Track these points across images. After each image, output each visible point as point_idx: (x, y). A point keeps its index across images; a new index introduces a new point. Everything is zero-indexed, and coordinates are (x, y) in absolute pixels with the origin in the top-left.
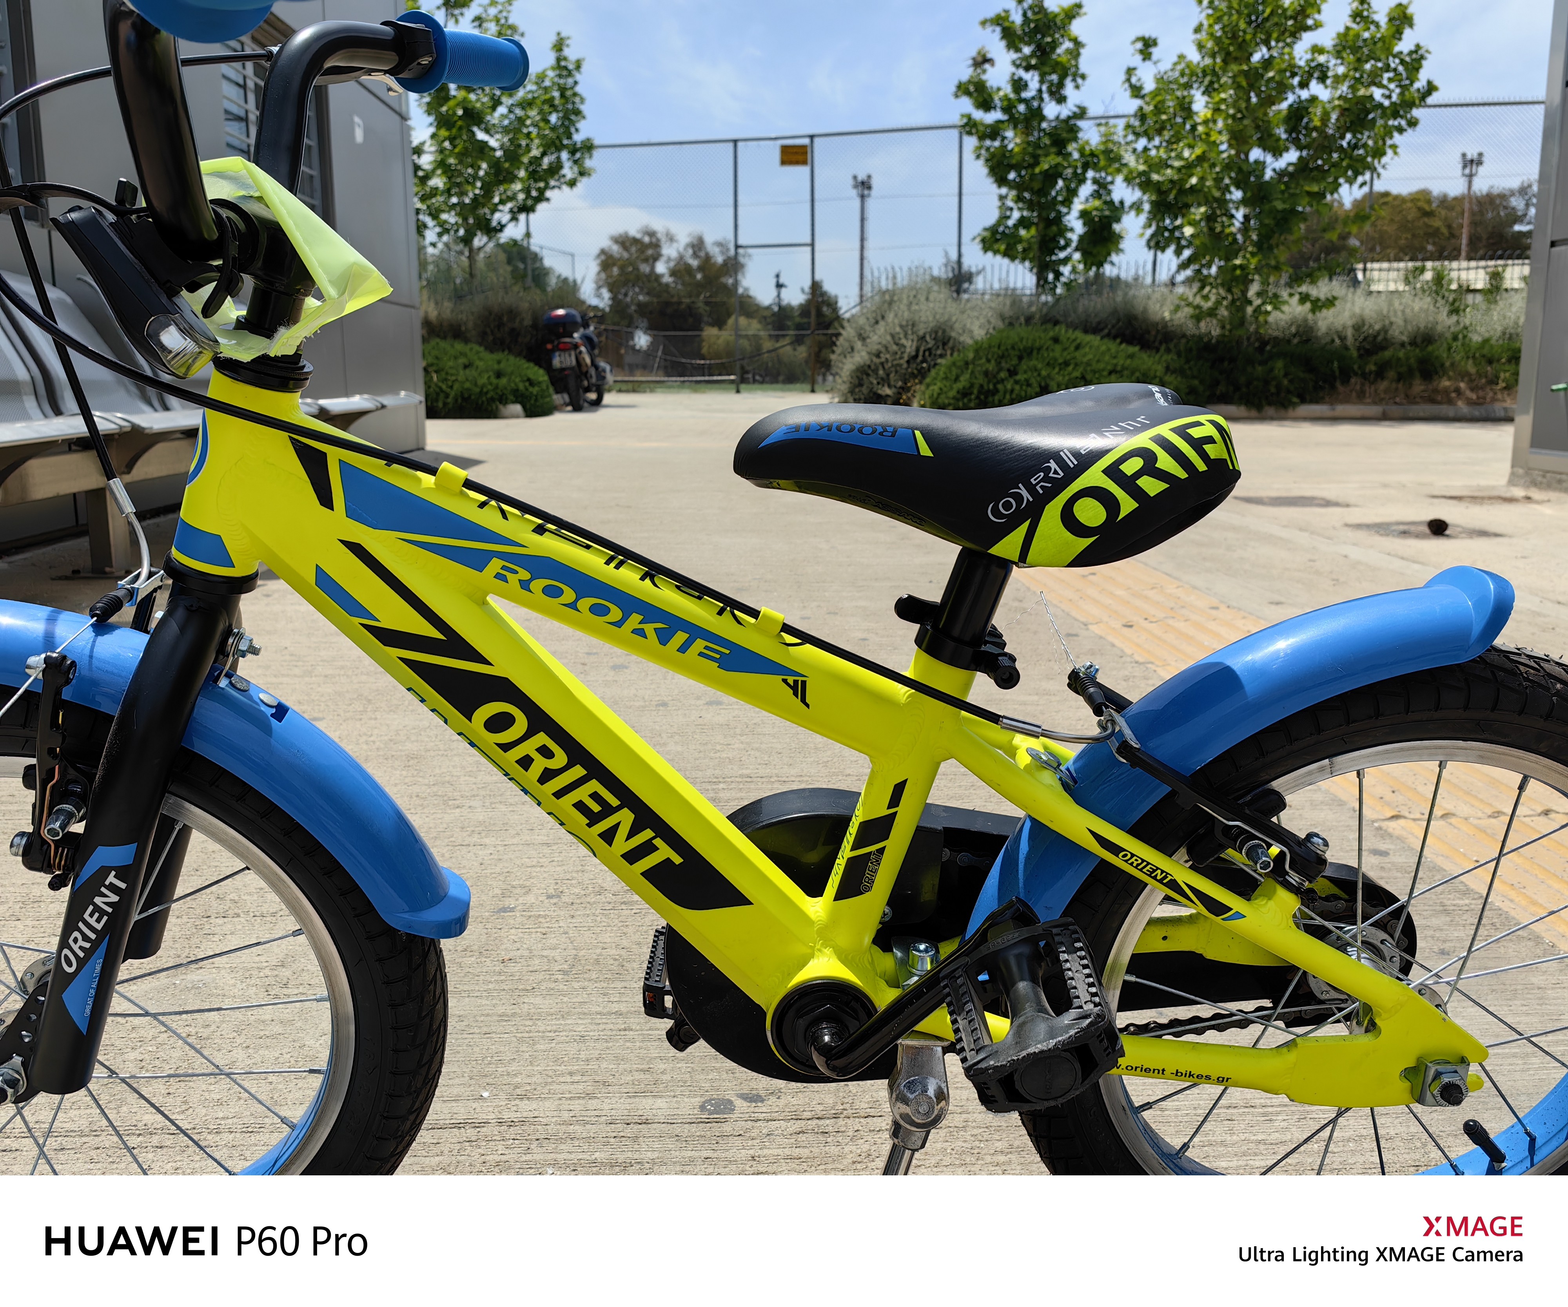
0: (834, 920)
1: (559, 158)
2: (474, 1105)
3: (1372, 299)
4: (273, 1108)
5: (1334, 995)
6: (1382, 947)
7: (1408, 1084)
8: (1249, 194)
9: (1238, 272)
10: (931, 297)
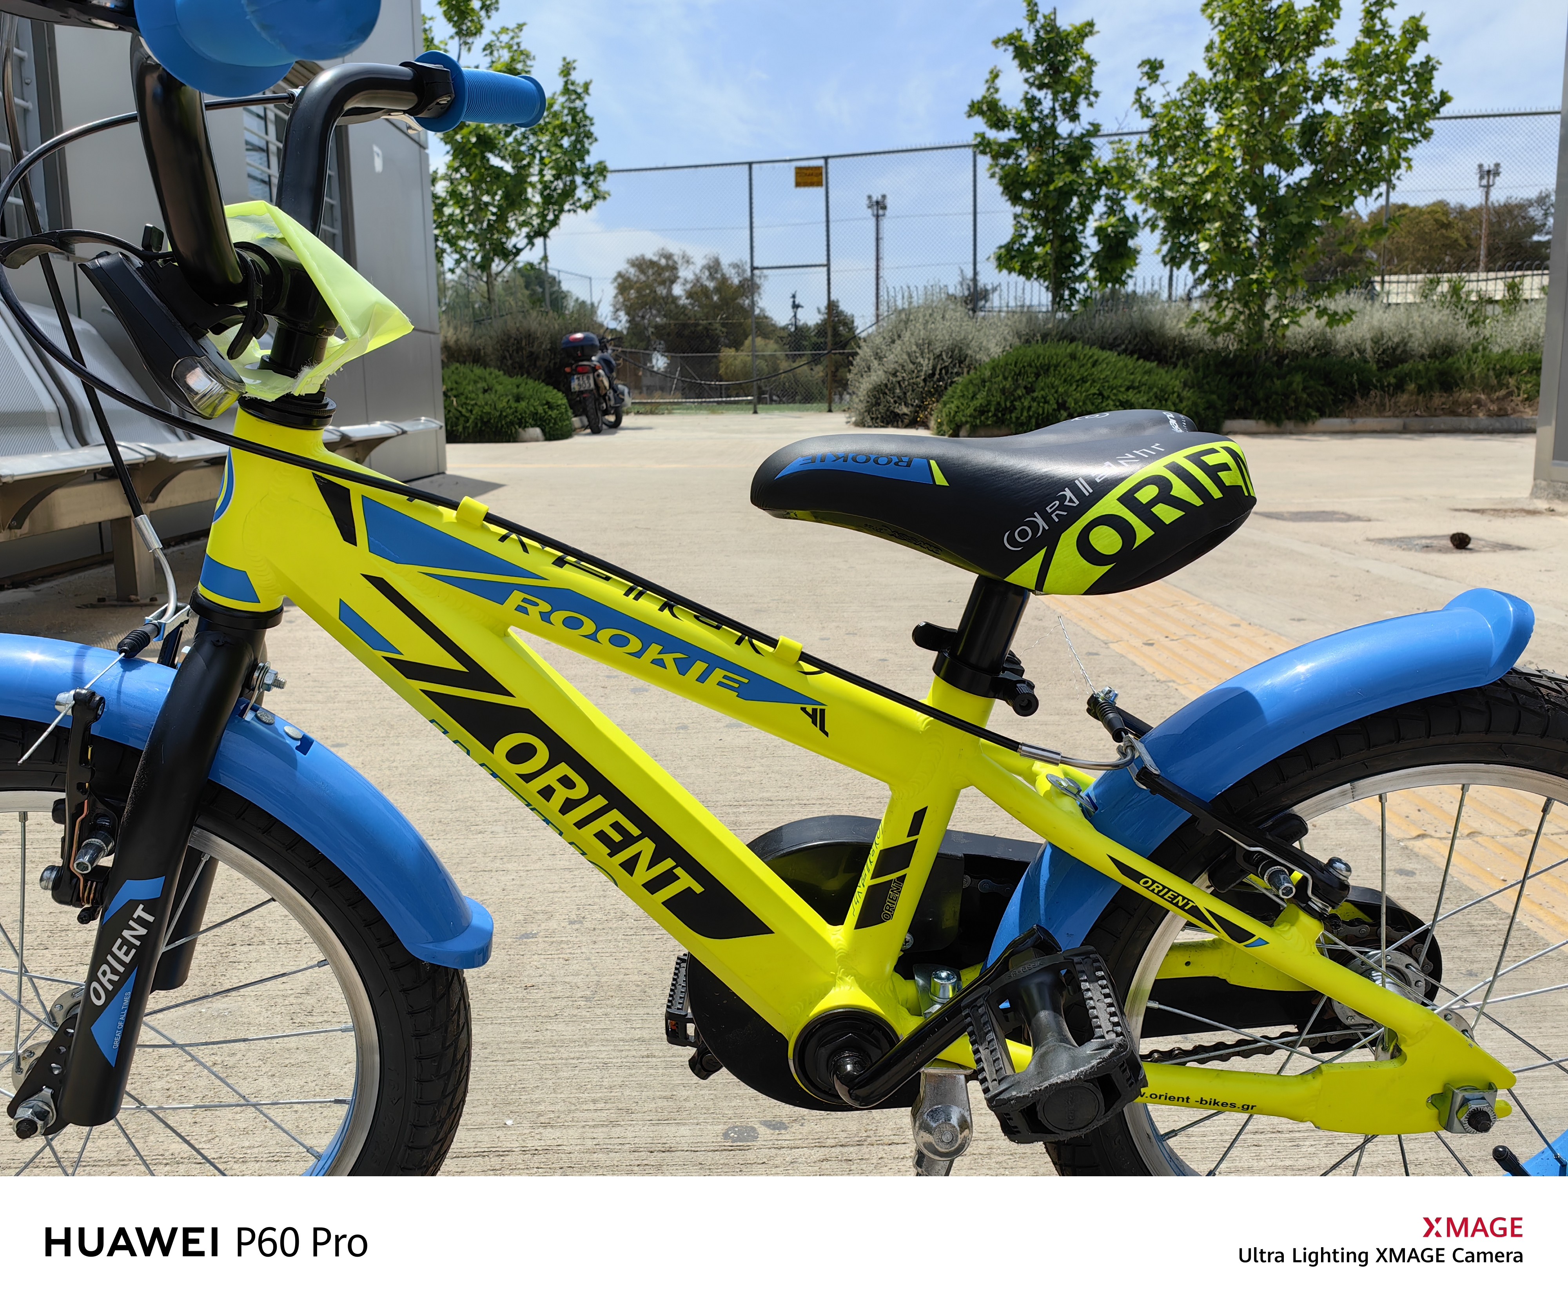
0: (854, 950)
1: (573, 182)
2: (498, 1133)
3: (1391, 310)
4: (297, 1137)
5: (1358, 1020)
6: (1406, 971)
7: (1435, 1110)
8: (1264, 209)
9: (1255, 287)
10: (948, 316)
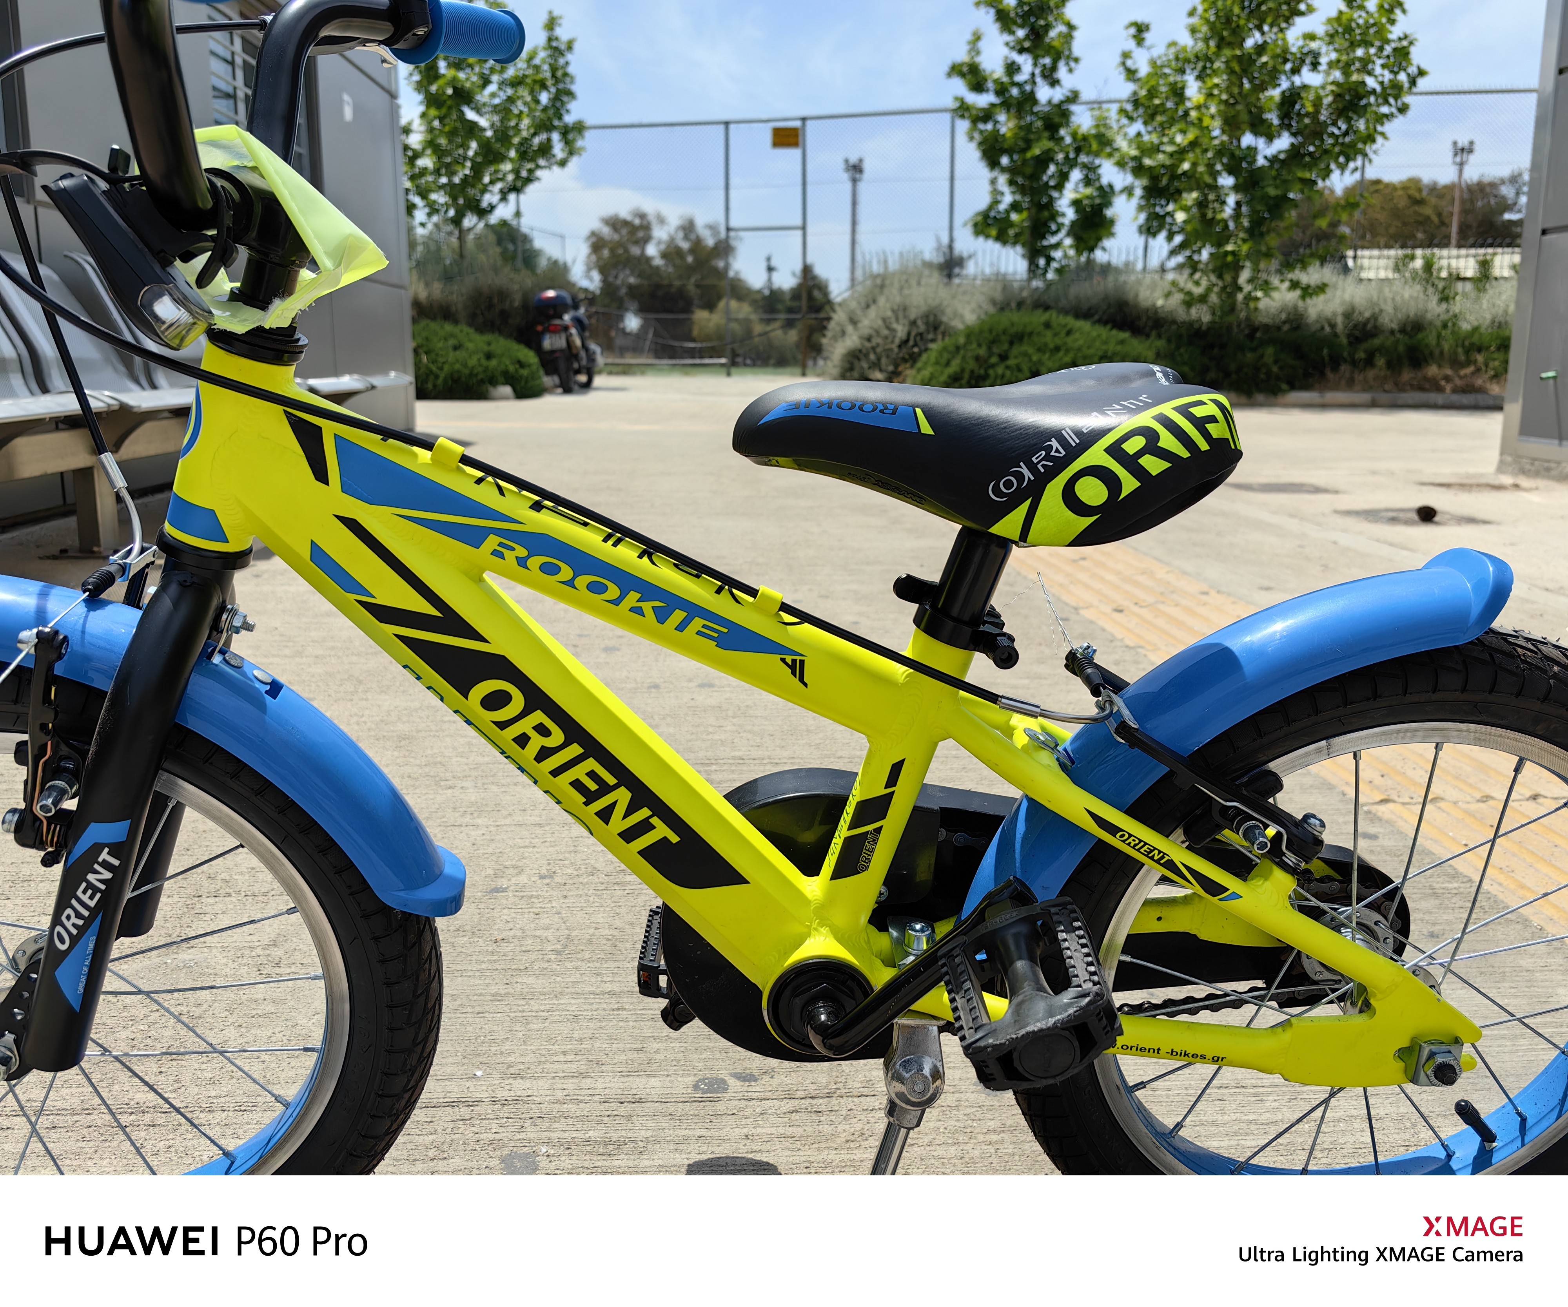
0: (829, 901)
1: (549, 140)
2: (468, 1084)
3: (1363, 286)
4: (266, 1087)
5: (1327, 975)
6: (1375, 928)
7: (1402, 1064)
8: (1241, 180)
9: (1230, 258)
10: (923, 282)
